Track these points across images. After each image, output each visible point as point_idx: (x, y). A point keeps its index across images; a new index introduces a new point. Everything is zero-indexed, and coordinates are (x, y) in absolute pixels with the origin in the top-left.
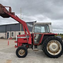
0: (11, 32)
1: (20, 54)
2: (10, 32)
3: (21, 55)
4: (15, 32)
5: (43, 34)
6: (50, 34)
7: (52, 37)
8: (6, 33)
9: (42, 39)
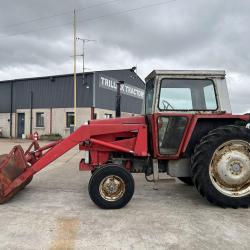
0: (35, 111)
1: (107, 194)
2: (29, 110)
3: (108, 199)
4: (48, 110)
5: (193, 116)
6: (220, 117)
7: (230, 127)
8: (14, 114)
9: (190, 135)
